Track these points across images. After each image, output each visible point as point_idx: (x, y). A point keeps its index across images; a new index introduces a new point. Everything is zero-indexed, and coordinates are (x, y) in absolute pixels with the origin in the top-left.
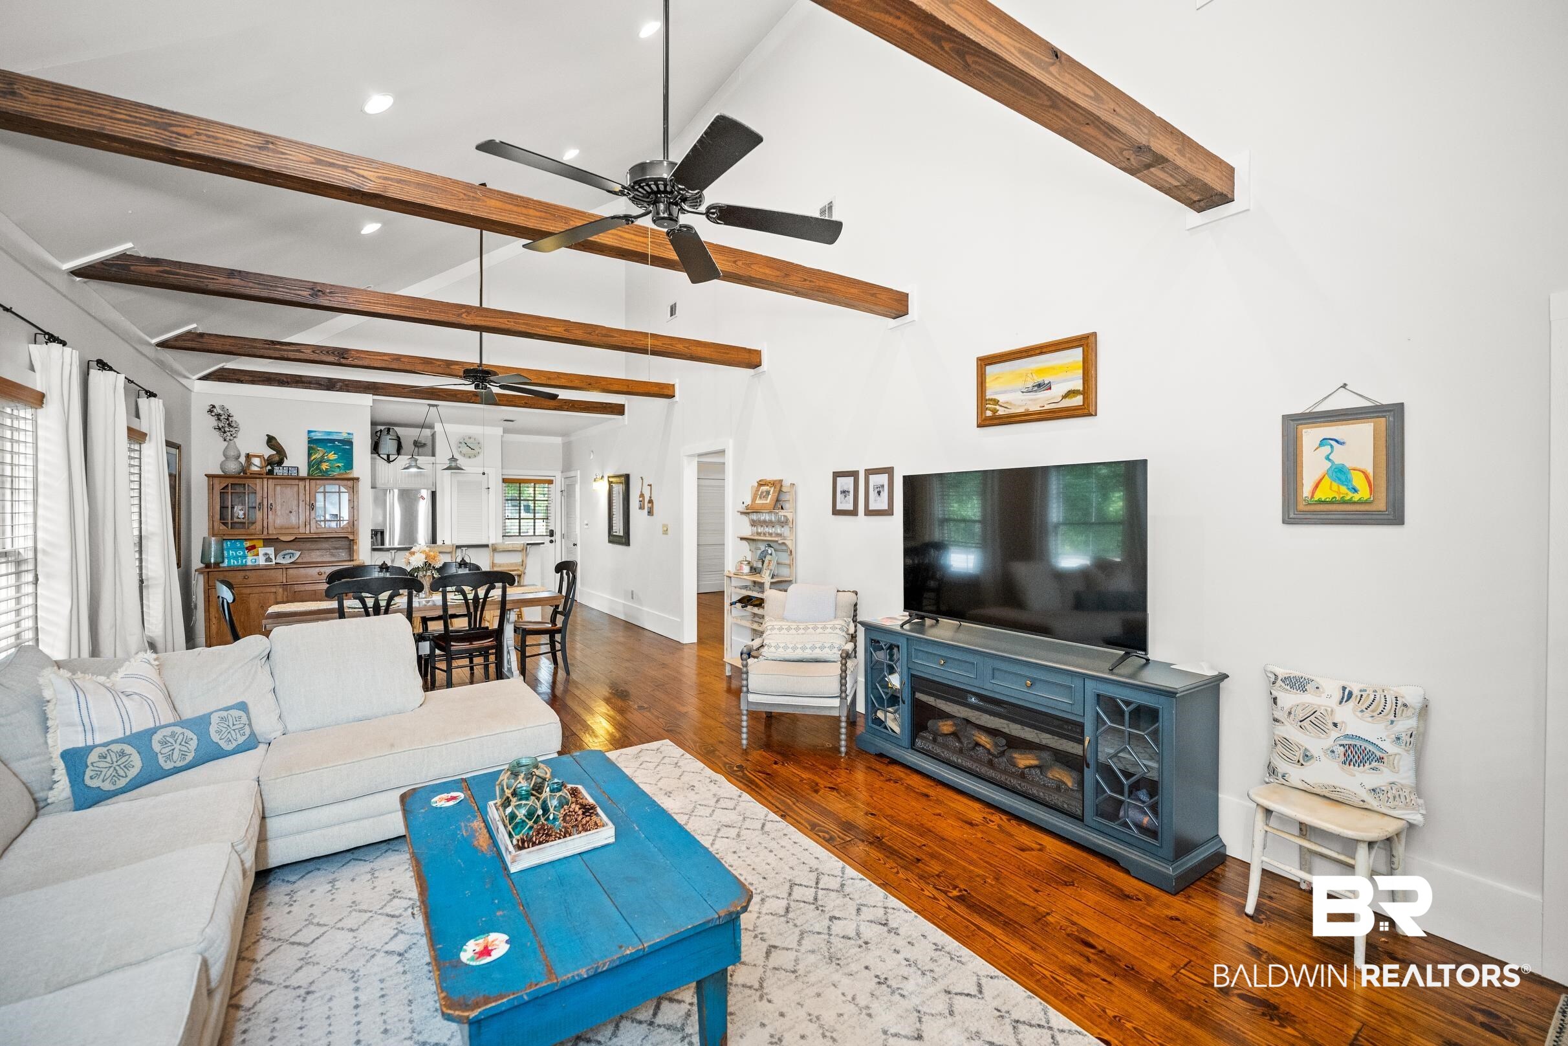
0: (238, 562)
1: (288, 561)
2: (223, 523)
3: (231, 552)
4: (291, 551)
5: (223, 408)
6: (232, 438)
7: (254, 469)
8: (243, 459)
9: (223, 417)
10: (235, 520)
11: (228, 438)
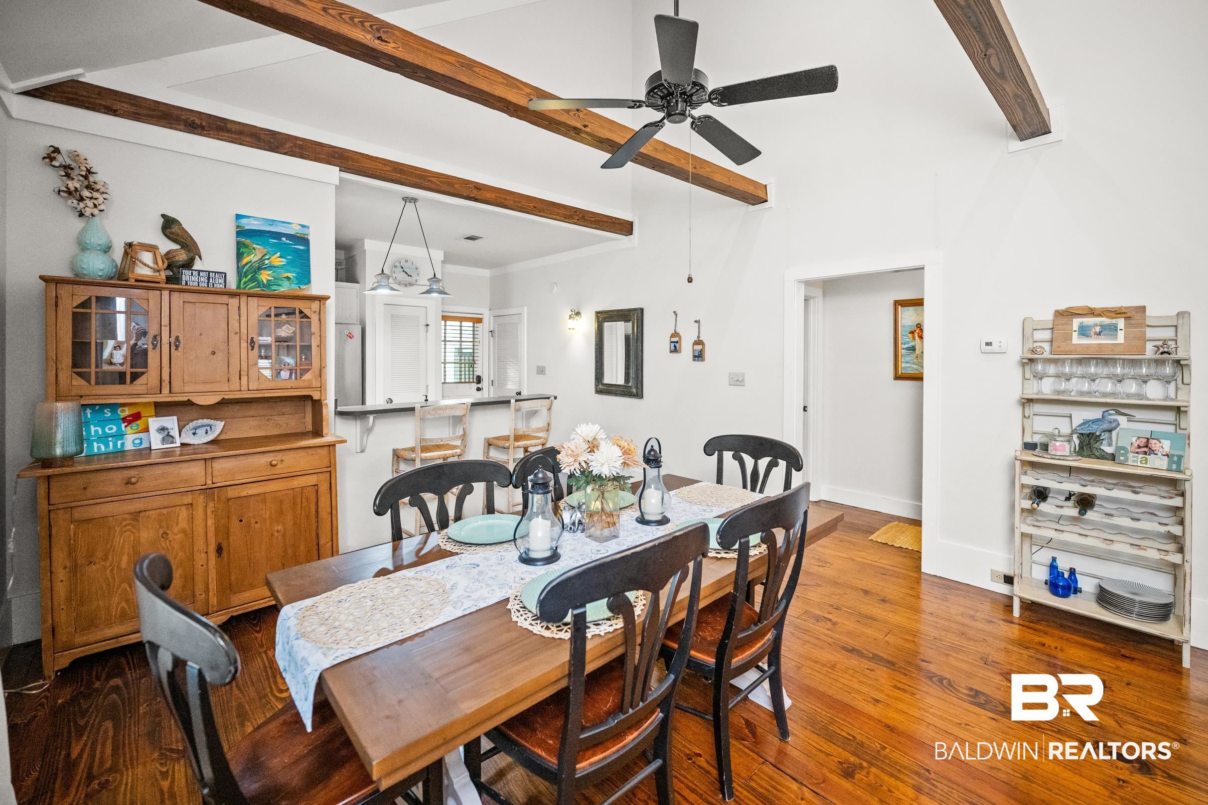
0: (107, 446)
1: (201, 438)
2: (78, 374)
3: (93, 428)
4: (206, 421)
5: (75, 156)
6: (96, 211)
7: (142, 271)
8: (118, 254)
9: (76, 172)
10: (106, 367)
11: (88, 212)
